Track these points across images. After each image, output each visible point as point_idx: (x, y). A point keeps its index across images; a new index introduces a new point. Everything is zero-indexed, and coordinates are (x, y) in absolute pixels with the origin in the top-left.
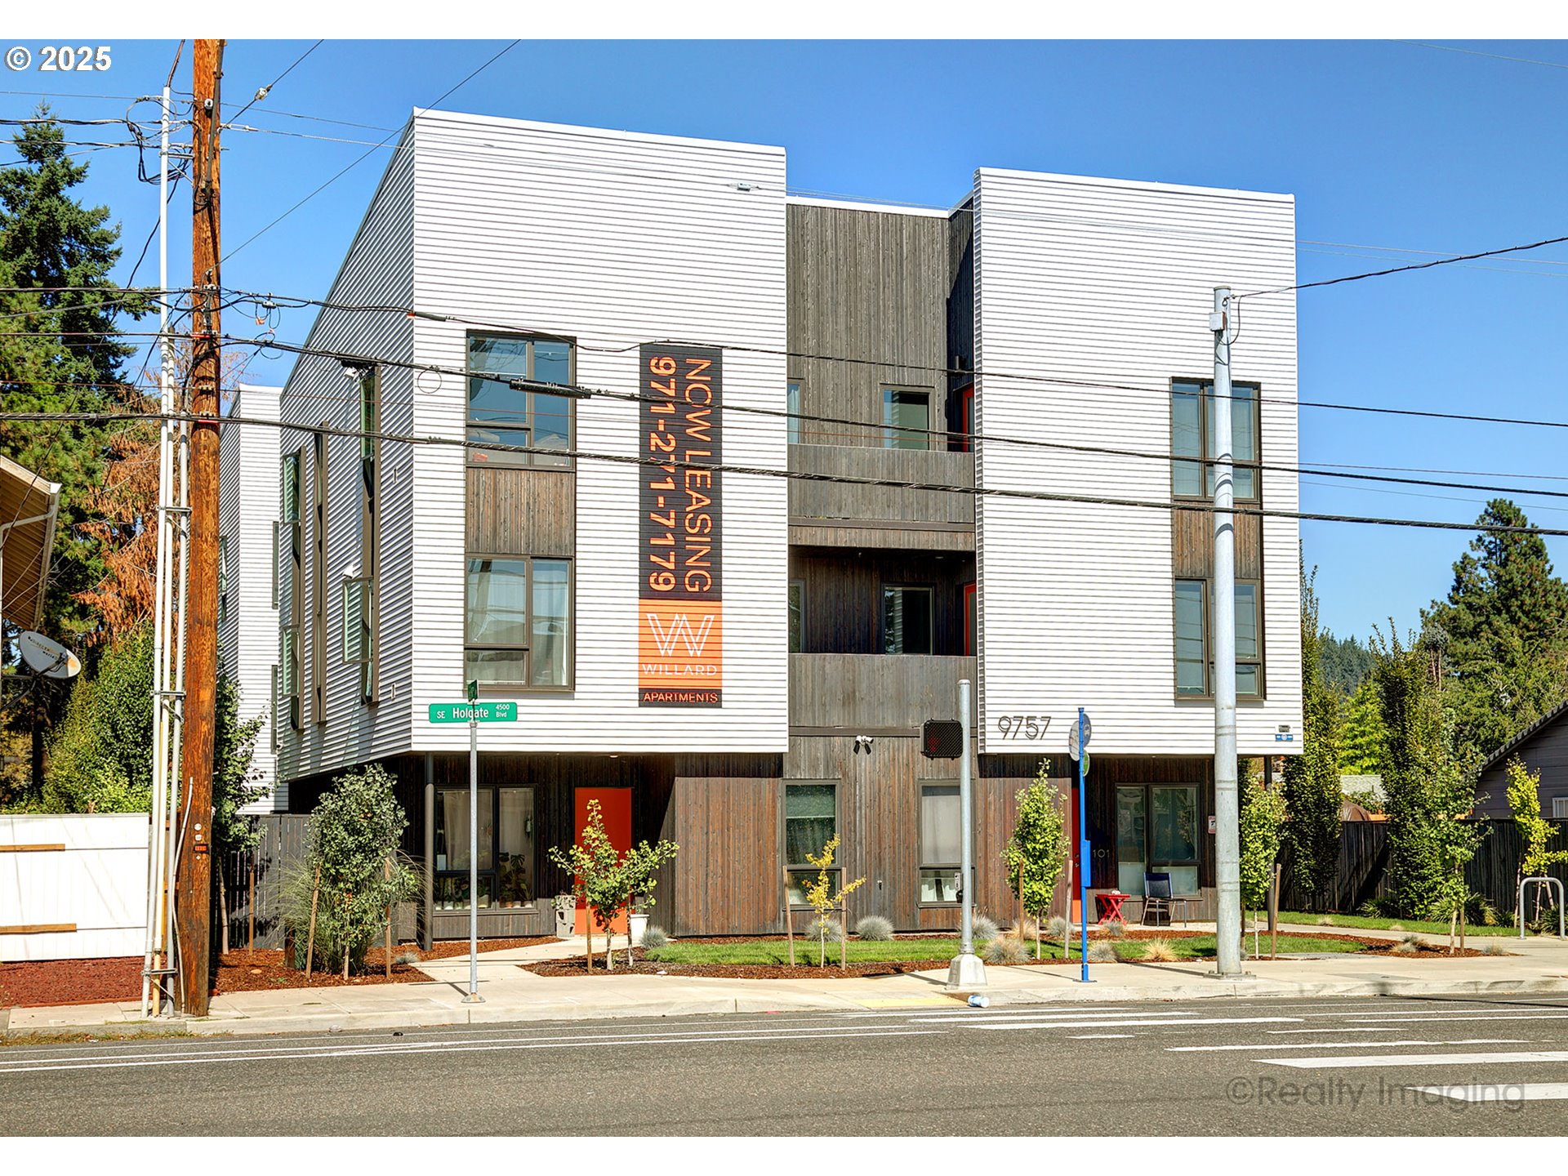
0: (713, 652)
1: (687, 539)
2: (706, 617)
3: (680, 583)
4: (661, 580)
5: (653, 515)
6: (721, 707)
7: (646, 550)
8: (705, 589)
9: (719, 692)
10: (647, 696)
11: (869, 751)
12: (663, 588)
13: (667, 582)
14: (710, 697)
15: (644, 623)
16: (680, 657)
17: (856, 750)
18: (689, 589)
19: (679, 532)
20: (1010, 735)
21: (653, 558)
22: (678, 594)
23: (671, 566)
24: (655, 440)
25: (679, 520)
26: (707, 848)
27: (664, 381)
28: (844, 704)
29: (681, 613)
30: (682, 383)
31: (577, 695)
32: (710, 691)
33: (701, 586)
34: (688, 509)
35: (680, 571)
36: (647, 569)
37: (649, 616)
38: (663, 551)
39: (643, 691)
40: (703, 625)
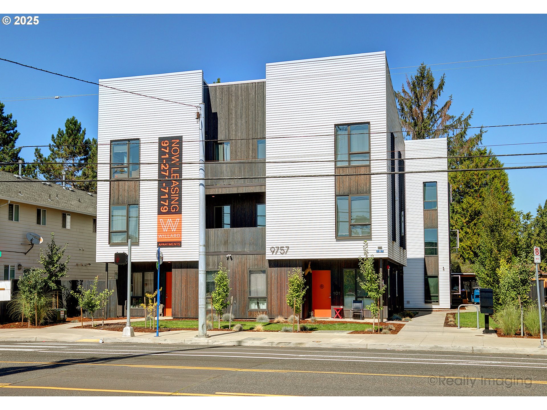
0: (179, 230)
1: (172, 195)
2: (177, 219)
3: (169, 209)
4: (164, 209)
5: (162, 189)
6: (181, 247)
7: (160, 200)
8: (177, 211)
9: (181, 242)
10: (160, 244)
11: (232, 259)
12: (165, 211)
13: (166, 209)
14: (178, 244)
15: (159, 222)
16: (170, 232)
17: (228, 259)
18: (172, 211)
19: (169, 194)
20: (275, 253)
21: (162, 202)
22: (169, 213)
23: (167, 204)
24: (163, 166)
25: (169, 190)
26: (181, 291)
27: (165, 148)
28: (224, 245)
29: (169, 219)
30: (171, 147)
31: (140, 245)
32: (178, 242)
33: (176, 210)
34: (172, 186)
35: (169, 206)
36: (160, 206)
37: (160, 220)
38: (165, 200)
39: (158, 243)
40: (176, 222)
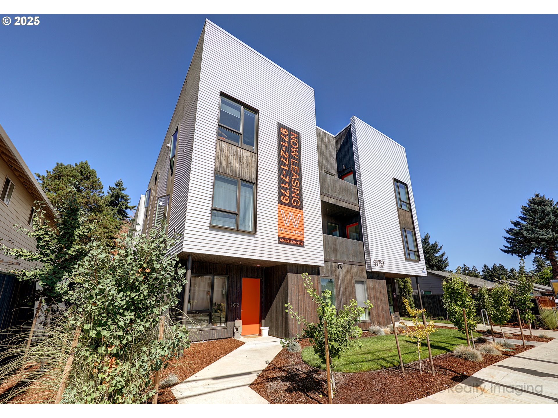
0: (301, 227)
1: (293, 187)
2: (299, 215)
3: (290, 201)
4: (285, 199)
5: (282, 176)
6: (304, 247)
7: (280, 188)
8: (298, 205)
9: (303, 242)
10: (281, 240)
11: (341, 268)
12: (285, 201)
13: (286, 200)
14: (300, 243)
15: (279, 213)
16: (291, 227)
17: (338, 267)
18: (294, 204)
19: (290, 184)
20: (376, 265)
21: (282, 191)
22: (289, 205)
23: (288, 195)
24: (282, 153)
25: (290, 180)
27: (285, 136)
28: (334, 252)
29: (291, 212)
30: (290, 139)
31: (256, 236)
32: (301, 241)
33: (297, 203)
34: (292, 177)
35: (290, 197)
36: (280, 194)
37: (281, 210)
38: (285, 189)
39: (279, 238)
40: (298, 217)
